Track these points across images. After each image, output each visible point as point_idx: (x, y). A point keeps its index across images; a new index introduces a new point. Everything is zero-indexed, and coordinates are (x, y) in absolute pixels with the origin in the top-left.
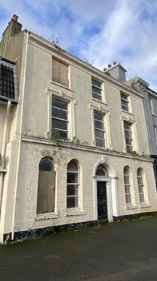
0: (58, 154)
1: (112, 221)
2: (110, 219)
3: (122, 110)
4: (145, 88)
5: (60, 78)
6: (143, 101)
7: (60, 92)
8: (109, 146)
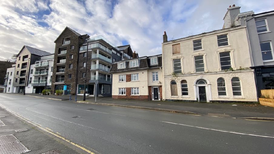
0: (176, 79)
1: (209, 102)
3: (218, 47)
4: (251, 17)
5: (177, 51)
6: (246, 30)
7: (175, 57)
8: (206, 70)
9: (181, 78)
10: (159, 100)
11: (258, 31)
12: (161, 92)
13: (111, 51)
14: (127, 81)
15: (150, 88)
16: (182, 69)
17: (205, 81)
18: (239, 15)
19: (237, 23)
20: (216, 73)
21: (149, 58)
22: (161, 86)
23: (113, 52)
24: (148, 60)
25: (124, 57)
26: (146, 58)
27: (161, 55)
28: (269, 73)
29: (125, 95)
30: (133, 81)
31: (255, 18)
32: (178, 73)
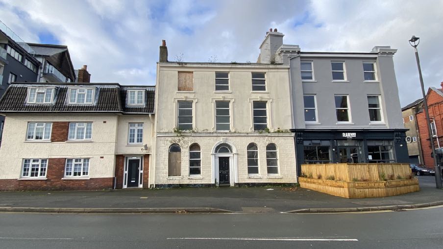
0: (181, 142)
1: (233, 186)
2: (232, 184)
3: (252, 91)
4: (296, 55)
5: (186, 86)
6: (289, 72)
7: (182, 96)
8: (232, 129)
9: (190, 141)
10: (141, 186)
11: (303, 78)
12: (146, 169)
13: (3, 50)
14: (53, 141)
15: (121, 160)
16: (194, 123)
17: (230, 147)
18: (282, 47)
19: (278, 59)
20: (247, 135)
21: (125, 89)
22: (147, 156)
23: (12, 55)
24: (122, 93)
25: (44, 74)
26: (117, 86)
27: (155, 87)
28: (311, 140)
29: (44, 178)
30: (75, 139)
31: (302, 57)
32: (186, 129)
